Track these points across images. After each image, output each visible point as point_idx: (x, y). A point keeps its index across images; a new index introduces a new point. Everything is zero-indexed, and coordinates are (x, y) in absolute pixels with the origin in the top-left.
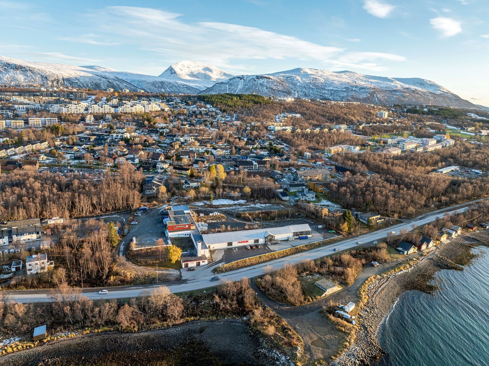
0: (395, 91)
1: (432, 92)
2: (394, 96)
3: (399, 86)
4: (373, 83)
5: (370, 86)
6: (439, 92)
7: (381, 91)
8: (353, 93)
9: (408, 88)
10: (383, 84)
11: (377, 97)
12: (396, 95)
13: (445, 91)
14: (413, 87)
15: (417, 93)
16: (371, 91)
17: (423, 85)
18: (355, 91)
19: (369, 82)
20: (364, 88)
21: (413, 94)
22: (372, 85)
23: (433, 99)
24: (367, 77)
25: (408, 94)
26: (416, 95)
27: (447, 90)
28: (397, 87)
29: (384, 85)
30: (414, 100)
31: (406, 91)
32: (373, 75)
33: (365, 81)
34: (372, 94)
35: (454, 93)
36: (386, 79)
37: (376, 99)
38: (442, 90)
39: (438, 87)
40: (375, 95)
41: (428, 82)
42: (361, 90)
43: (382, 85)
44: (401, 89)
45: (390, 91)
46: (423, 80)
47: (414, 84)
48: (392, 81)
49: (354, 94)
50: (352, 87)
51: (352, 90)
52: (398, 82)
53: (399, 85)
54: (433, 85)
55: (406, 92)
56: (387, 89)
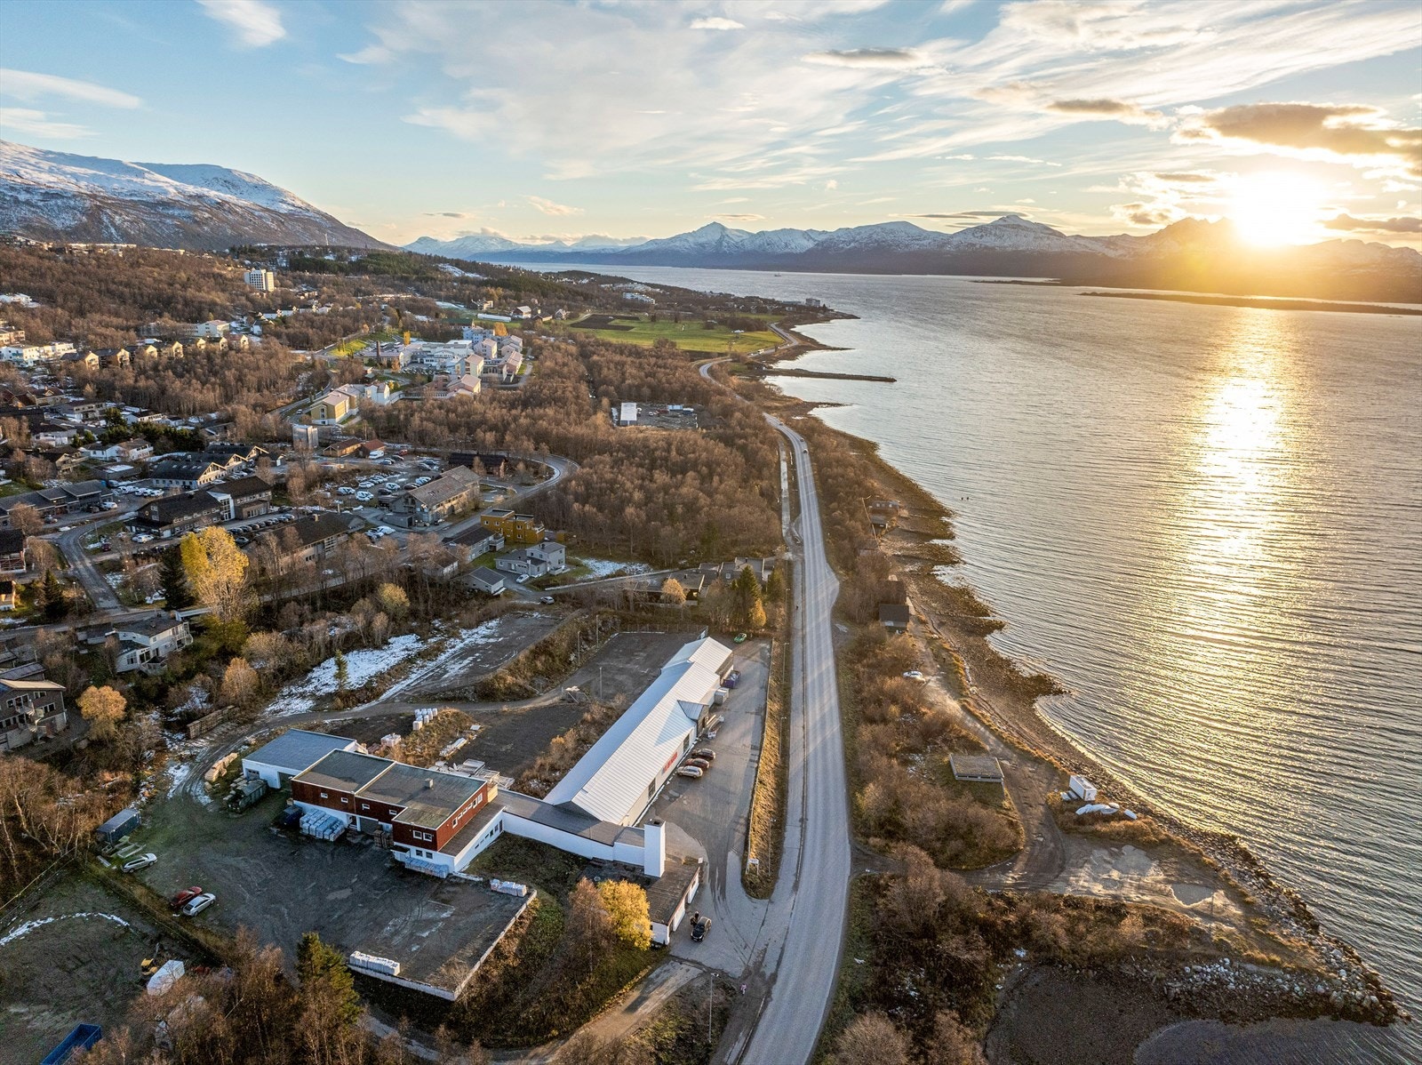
0: (166, 204)
1: (265, 206)
2: (168, 221)
3: (172, 190)
4: (83, 178)
5: (75, 189)
6: (284, 208)
7: (121, 205)
8: (24, 212)
9: (199, 197)
10: (119, 181)
11: (113, 224)
12: (172, 217)
13: (298, 203)
14: (213, 194)
15: (231, 211)
16: (88, 203)
17: (233, 185)
18: (27, 203)
19: (65, 173)
20: (57, 195)
21: (221, 214)
22: (83, 184)
23: (278, 226)
24: (45, 155)
25: (207, 215)
26: (230, 217)
27: (303, 203)
28: (166, 192)
29: (120, 185)
30: (229, 231)
31: (196, 204)
32: (67, 151)
33: (51, 171)
34: (94, 214)
35: (324, 210)
36: (116, 166)
37: (113, 230)
38: (291, 202)
39: (277, 193)
40: (105, 218)
41: (247, 179)
42: (52, 202)
43: (116, 185)
44: (180, 198)
45: (146, 204)
46: (229, 171)
47: (209, 185)
48: (140, 174)
49: (29, 215)
50: (12, 189)
51: (17, 201)
52: (157, 176)
53: (170, 188)
54: (261, 187)
55: (195, 208)
56: (135, 199)
